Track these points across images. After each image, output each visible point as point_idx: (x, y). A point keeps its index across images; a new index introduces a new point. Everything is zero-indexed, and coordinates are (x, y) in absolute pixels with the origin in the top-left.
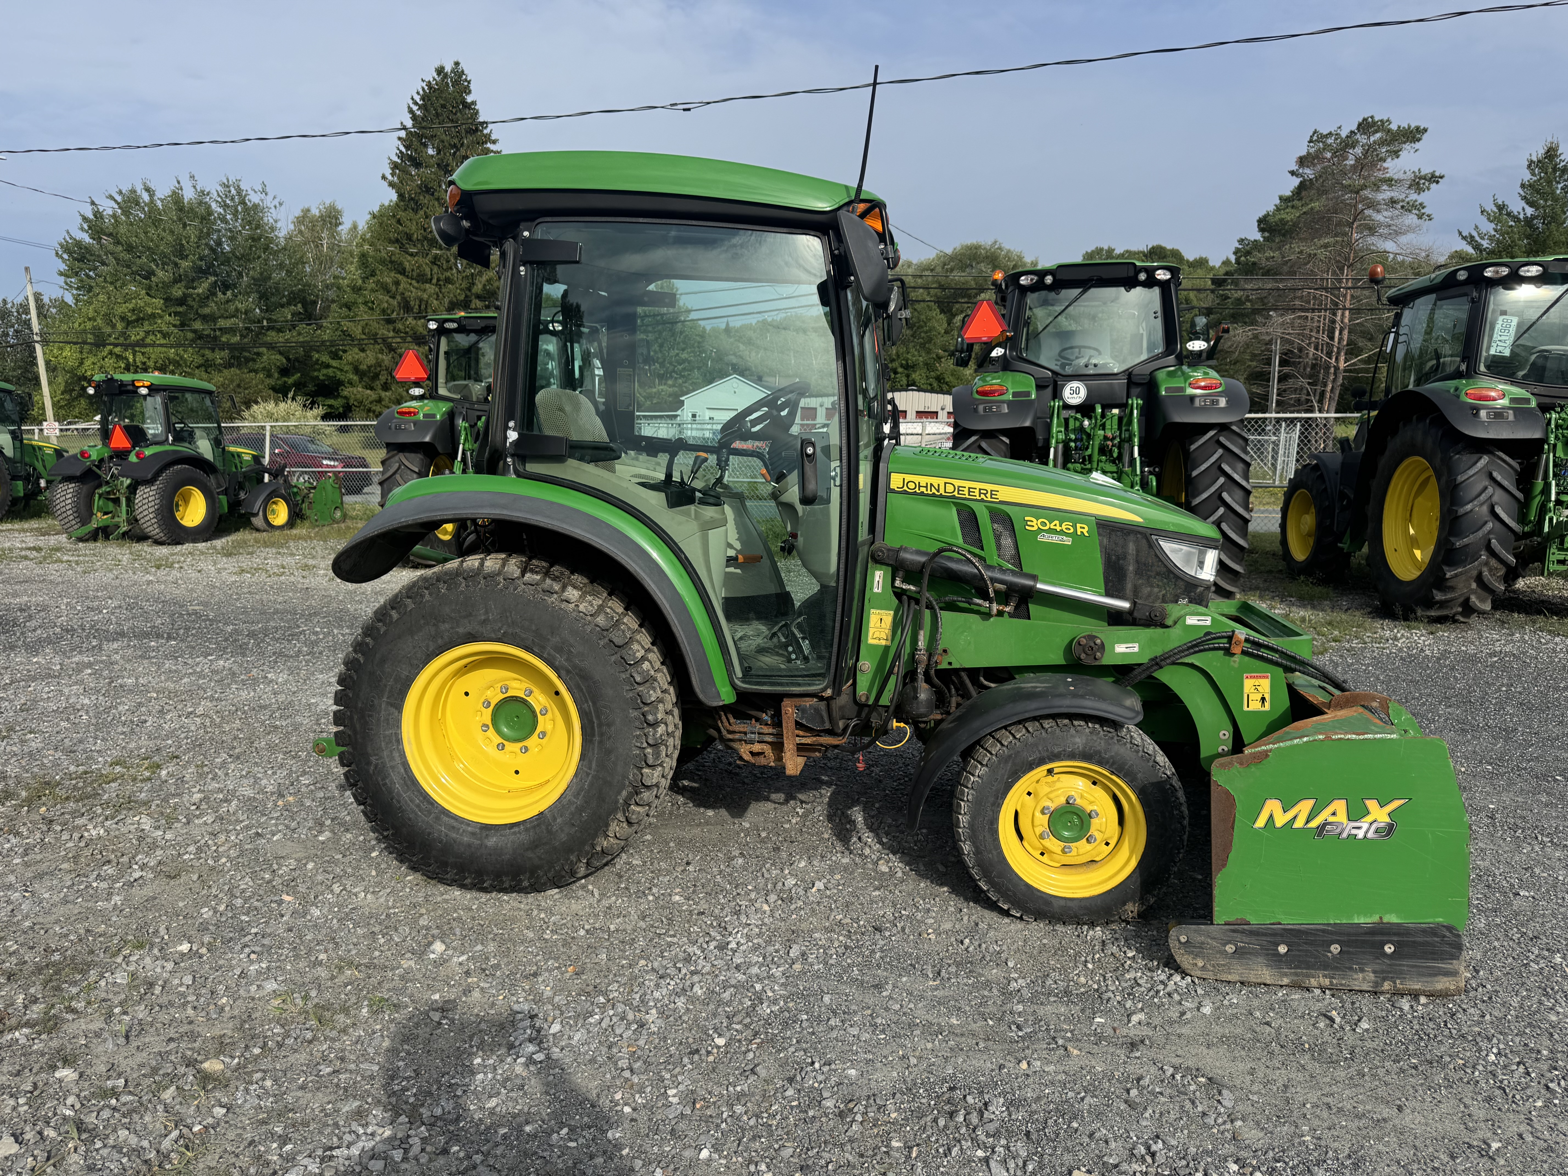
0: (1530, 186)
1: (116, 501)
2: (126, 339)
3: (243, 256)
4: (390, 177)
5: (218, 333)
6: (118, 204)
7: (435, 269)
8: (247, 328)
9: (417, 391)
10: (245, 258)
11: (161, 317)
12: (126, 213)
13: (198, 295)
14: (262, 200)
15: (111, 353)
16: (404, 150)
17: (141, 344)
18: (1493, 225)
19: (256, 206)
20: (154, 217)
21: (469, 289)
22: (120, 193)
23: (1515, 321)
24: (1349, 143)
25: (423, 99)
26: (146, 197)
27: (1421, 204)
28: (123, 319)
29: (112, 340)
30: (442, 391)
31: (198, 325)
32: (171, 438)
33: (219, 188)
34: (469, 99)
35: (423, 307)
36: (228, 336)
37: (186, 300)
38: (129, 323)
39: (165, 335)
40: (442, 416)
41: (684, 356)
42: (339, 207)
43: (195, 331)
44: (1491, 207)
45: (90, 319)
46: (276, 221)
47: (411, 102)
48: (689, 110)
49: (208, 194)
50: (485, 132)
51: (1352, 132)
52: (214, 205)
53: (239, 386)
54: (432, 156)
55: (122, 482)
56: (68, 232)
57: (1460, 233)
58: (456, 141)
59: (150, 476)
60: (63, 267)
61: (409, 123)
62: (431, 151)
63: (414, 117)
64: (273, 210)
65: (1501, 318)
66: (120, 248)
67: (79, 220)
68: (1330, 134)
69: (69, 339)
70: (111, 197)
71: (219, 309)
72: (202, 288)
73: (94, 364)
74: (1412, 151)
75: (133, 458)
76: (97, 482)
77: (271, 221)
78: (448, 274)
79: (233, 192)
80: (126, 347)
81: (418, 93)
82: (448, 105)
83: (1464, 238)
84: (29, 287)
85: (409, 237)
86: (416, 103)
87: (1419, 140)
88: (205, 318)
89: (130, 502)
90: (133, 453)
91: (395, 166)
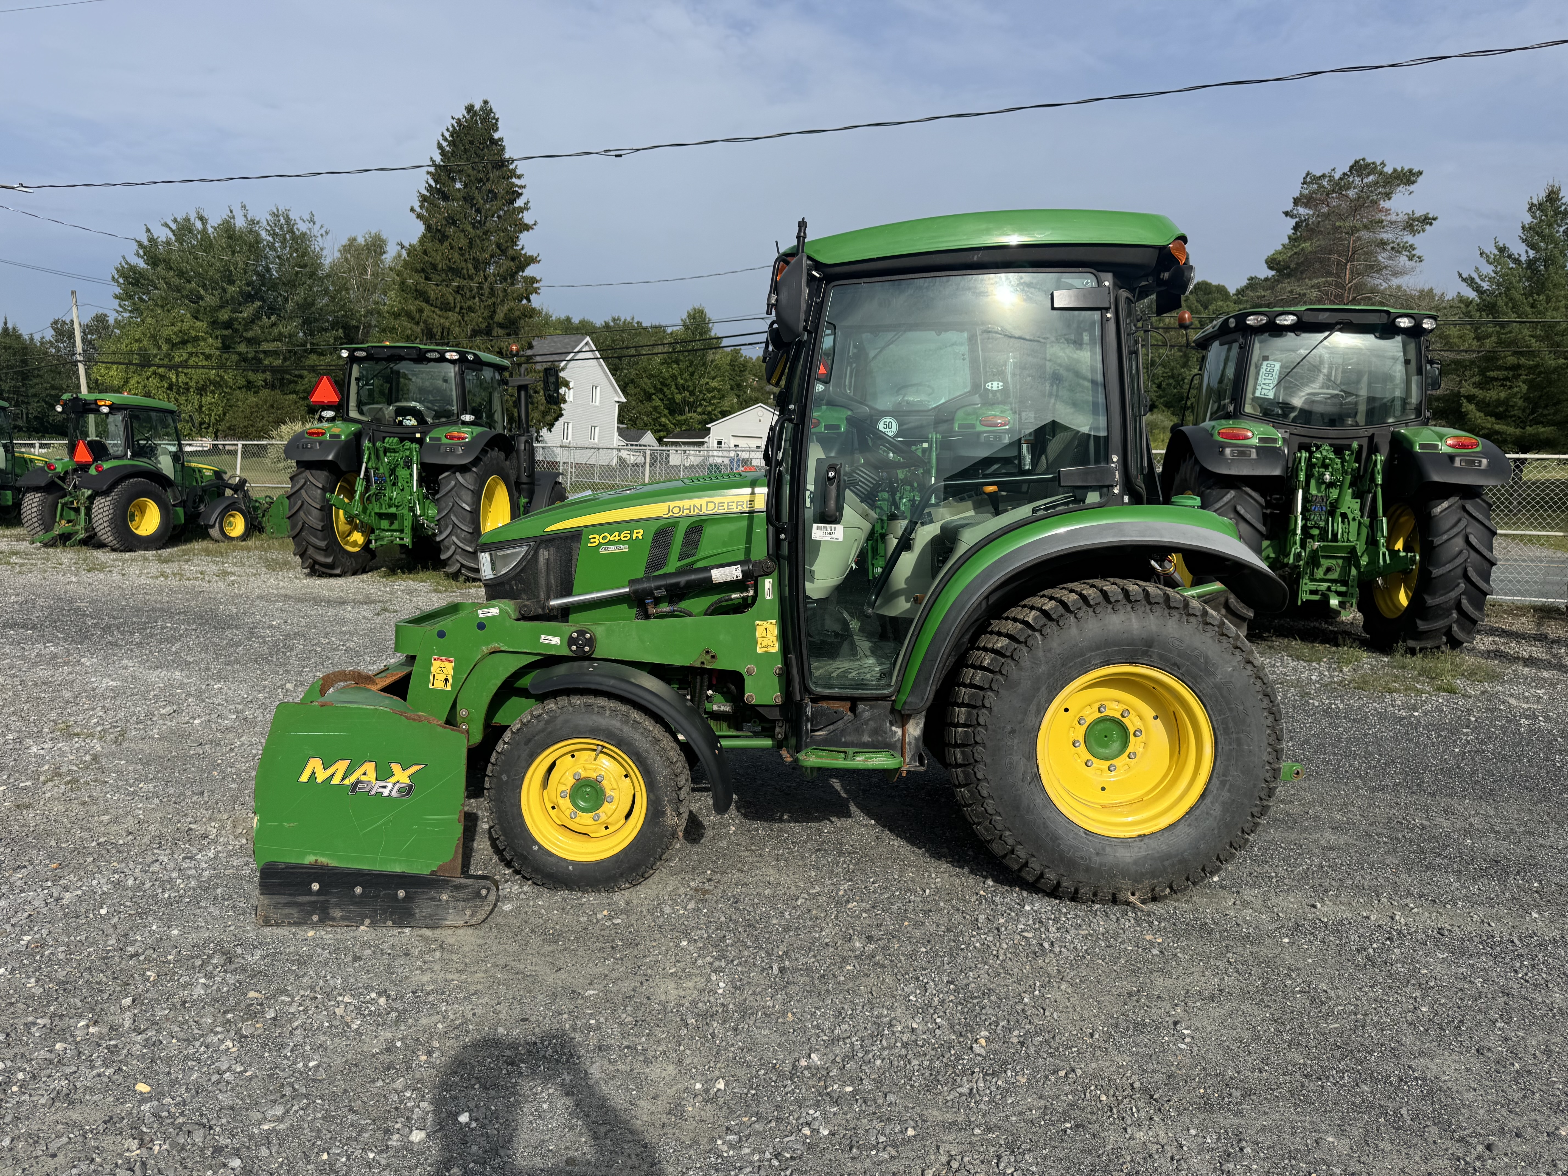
0: (1530, 228)
1: (77, 510)
2: (170, 361)
3: (289, 282)
4: (418, 210)
5: (262, 356)
6: (173, 231)
7: (459, 298)
8: (290, 351)
9: (329, 414)
10: (292, 284)
11: (204, 339)
12: (180, 240)
13: (243, 319)
14: (310, 229)
15: (155, 373)
16: (433, 184)
17: (184, 364)
18: (1492, 267)
19: (304, 235)
20: (207, 244)
21: (491, 317)
22: (175, 221)
23: (1278, 366)
24: (1340, 186)
25: (452, 135)
26: (199, 225)
27: (1411, 246)
28: (168, 340)
29: (157, 360)
30: (354, 414)
31: (242, 348)
32: (129, 453)
33: (269, 218)
34: (496, 136)
35: (445, 333)
36: (271, 359)
37: (232, 324)
38: (174, 346)
39: (208, 357)
40: (346, 437)
41: (714, 384)
42: (384, 236)
43: (240, 354)
44: (1492, 250)
45: (136, 341)
46: (322, 249)
47: (441, 138)
48: (620, 156)
49: (258, 223)
50: (511, 167)
51: (1345, 174)
52: (263, 234)
53: (272, 406)
54: (459, 190)
55: (83, 493)
56: (124, 258)
57: (1460, 275)
58: (481, 175)
59: (105, 488)
60: (118, 290)
61: (438, 159)
62: (458, 185)
63: (443, 153)
64: (319, 239)
65: (1265, 363)
66: (171, 273)
67: (135, 246)
68: (1324, 176)
69: (116, 359)
70: (166, 225)
71: (263, 332)
72: (247, 312)
73: (138, 383)
74: (1407, 193)
75: (93, 471)
76: (62, 493)
77: (317, 249)
78: (470, 303)
79: (282, 221)
80: (170, 368)
81: (448, 130)
82: (476, 142)
83: (1464, 280)
84: (74, 309)
85: (434, 267)
86: (445, 139)
87: (1413, 183)
88: (250, 341)
89: (89, 510)
90: (93, 466)
91: (424, 199)
